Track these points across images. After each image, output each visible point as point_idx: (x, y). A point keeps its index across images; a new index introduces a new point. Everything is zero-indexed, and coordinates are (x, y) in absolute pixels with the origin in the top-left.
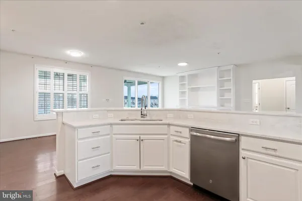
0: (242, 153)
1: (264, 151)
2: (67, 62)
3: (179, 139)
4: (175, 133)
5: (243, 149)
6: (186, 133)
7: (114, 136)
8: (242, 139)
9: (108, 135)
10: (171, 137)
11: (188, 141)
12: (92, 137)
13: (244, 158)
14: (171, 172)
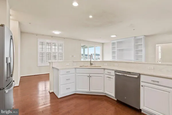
0: (142, 84)
1: (152, 82)
2: (53, 37)
3: (109, 76)
4: (108, 73)
5: (142, 82)
6: (113, 73)
7: (76, 74)
8: (142, 76)
9: (74, 73)
10: (106, 75)
11: (114, 77)
12: (67, 74)
13: (142, 86)
14: (105, 94)
